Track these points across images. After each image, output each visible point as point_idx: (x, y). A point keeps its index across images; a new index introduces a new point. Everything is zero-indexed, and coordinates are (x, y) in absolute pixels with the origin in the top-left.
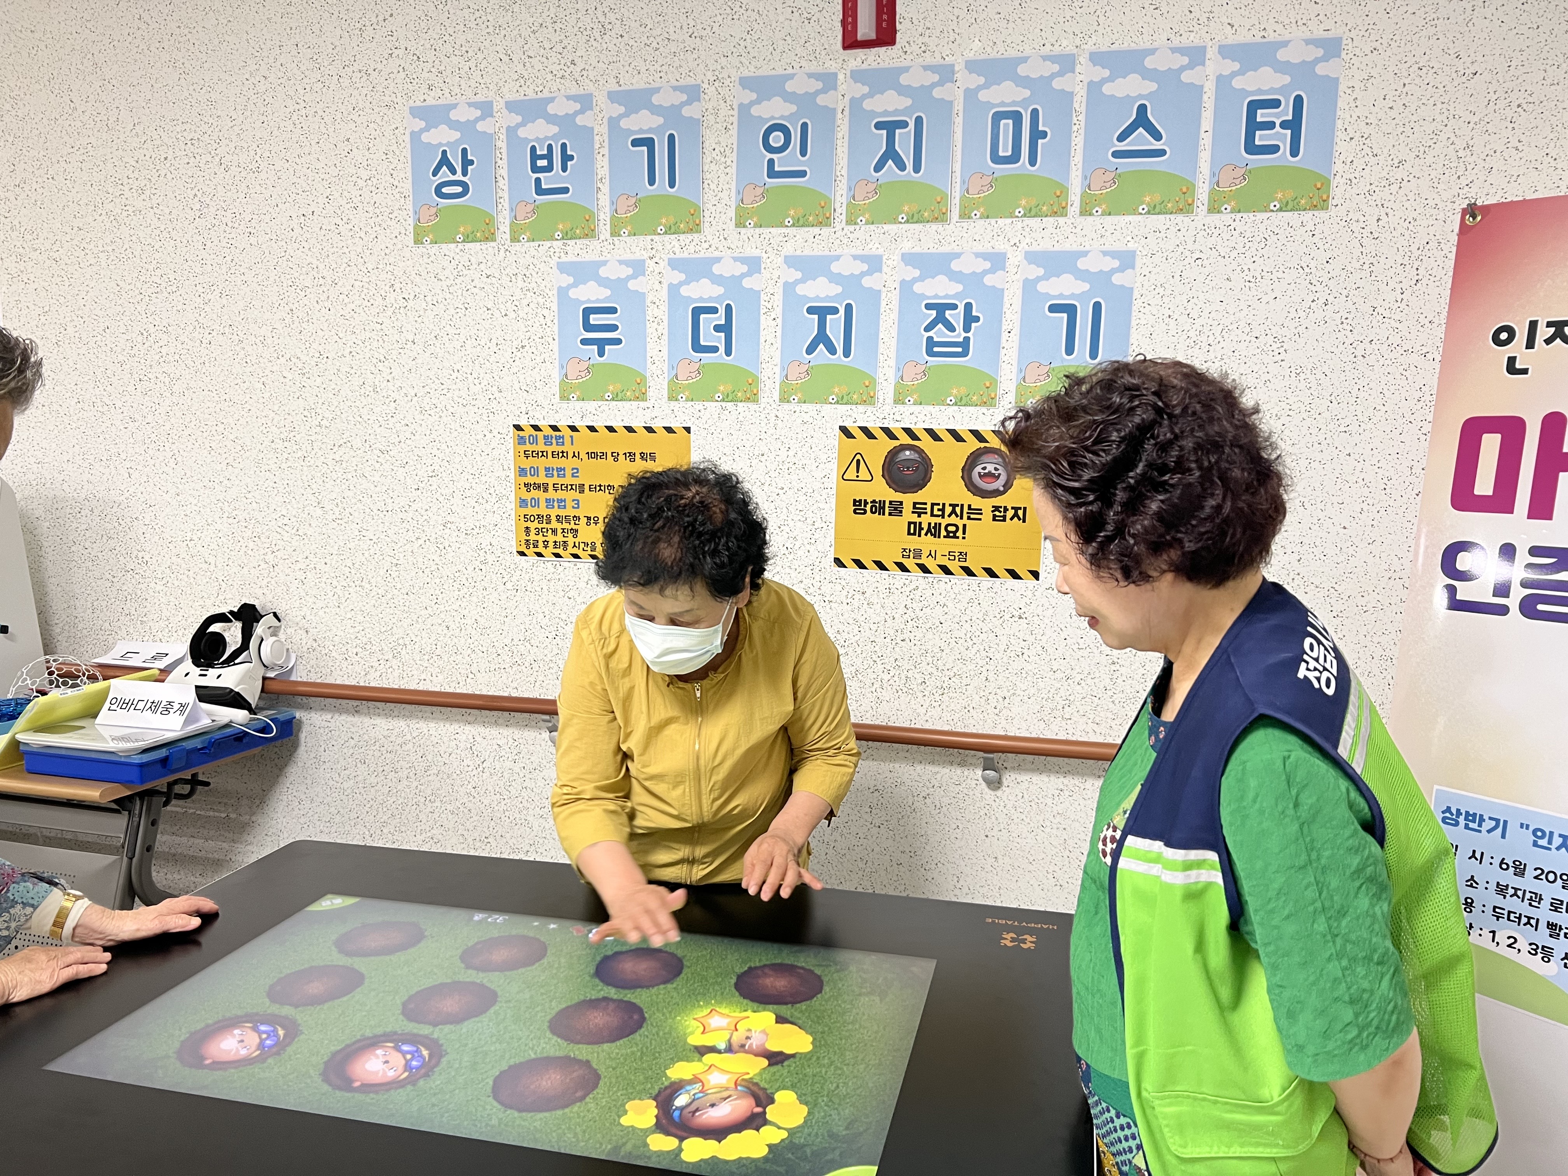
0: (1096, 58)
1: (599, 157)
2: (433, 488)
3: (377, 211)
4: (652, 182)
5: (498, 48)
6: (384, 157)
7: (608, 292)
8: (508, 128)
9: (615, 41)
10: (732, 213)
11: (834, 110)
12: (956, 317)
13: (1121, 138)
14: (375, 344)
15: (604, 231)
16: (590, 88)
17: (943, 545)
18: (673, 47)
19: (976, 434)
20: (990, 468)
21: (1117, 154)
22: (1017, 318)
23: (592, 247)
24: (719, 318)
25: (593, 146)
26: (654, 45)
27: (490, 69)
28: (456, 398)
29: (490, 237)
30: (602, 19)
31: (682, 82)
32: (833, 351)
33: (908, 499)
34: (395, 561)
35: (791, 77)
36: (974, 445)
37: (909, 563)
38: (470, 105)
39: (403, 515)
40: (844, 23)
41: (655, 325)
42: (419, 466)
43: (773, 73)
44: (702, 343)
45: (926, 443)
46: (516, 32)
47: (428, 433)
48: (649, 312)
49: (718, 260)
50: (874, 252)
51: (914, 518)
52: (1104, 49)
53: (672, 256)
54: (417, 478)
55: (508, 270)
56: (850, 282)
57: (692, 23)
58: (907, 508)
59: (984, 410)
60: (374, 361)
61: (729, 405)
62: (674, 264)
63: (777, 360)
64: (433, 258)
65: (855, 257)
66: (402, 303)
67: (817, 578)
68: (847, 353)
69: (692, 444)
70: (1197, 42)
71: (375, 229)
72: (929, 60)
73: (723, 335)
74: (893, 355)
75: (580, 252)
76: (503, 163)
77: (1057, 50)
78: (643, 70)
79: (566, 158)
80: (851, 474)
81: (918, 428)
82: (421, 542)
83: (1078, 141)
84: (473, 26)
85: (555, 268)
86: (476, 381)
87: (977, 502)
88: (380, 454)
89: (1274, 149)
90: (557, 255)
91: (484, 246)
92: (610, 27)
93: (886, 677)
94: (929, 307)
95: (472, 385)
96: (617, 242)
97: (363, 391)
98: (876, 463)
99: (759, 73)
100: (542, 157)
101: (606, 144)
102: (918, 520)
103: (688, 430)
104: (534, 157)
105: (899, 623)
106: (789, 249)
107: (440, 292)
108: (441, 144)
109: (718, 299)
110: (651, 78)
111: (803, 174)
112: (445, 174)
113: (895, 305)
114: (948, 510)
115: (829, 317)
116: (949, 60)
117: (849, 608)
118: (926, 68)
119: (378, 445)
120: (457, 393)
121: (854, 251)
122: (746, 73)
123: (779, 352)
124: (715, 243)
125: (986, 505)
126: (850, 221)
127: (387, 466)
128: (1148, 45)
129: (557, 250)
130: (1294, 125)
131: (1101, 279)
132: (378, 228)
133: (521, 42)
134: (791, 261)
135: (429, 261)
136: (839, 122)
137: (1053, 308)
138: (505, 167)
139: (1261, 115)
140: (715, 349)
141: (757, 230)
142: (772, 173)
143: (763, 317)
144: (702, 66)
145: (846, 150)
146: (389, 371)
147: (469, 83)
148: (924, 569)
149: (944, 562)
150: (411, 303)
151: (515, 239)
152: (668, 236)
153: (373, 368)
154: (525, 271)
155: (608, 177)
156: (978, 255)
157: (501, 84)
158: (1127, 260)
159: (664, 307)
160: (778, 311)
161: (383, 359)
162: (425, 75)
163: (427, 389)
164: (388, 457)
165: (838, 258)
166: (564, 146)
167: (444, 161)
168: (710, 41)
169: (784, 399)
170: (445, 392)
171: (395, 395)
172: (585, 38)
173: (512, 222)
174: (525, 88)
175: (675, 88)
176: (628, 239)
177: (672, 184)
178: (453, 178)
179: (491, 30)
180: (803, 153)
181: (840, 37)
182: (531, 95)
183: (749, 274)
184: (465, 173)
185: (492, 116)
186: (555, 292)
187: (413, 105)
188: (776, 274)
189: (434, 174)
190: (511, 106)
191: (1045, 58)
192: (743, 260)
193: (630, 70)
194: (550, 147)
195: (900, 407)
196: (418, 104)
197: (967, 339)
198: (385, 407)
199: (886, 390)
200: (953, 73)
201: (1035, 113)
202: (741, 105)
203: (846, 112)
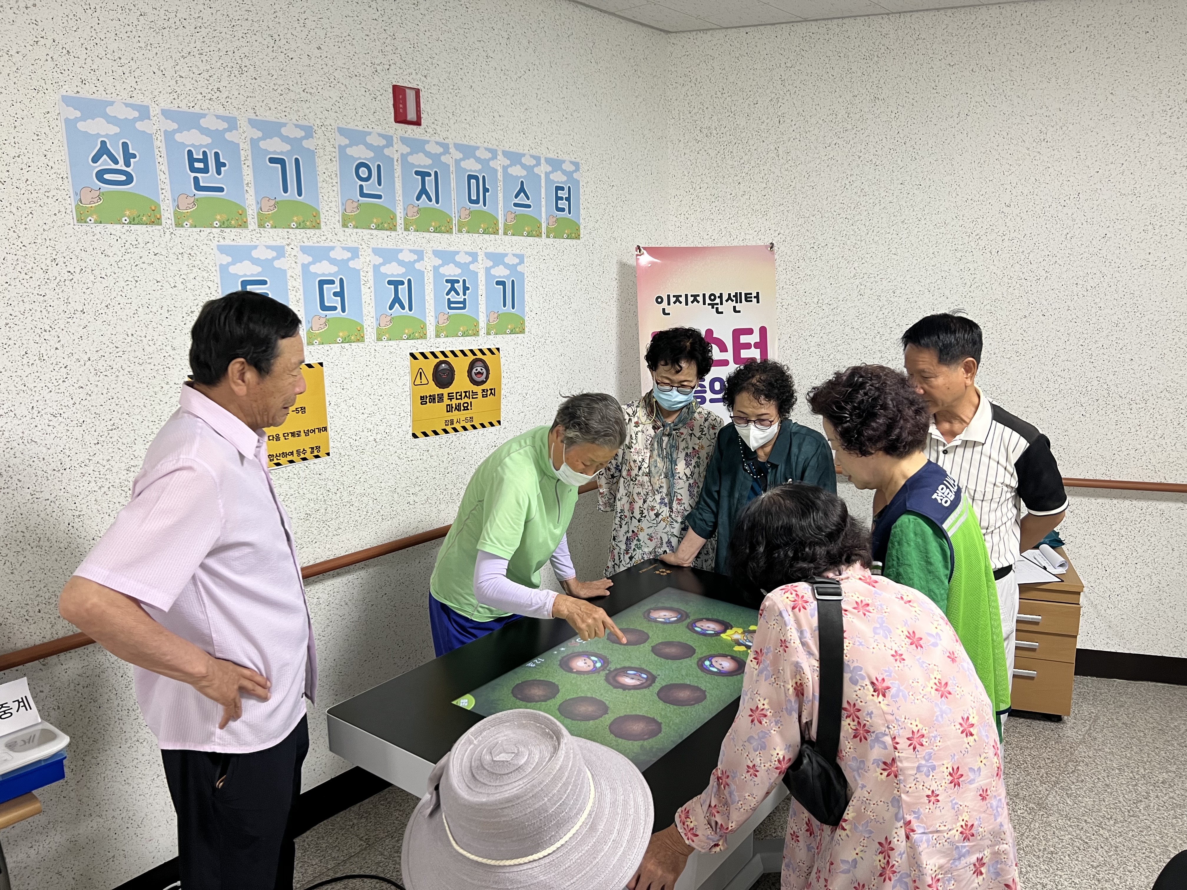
0: (506, 154)
1: (245, 167)
2: (113, 440)
3: (29, 187)
4: (285, 190)
5: (151, 62)
6: (36, 138)
7: (260, 269)
8: (166, 131)
9: (251, 81)
10: (339, 217)
11: (393, 159)
12: (459, 287)
13: (516, 196)
14: (38, 314)
15: (253, 223)
16: (235, 113)
17: (462, 415)
18: (292, 95)
19: (471, 351)
20: (479, 369)
21: (516, 205)
22: (484, 287)
23: (244, 235)
24: (336, 288)
25: (240, 158)
26: (279, 91)
27: (144, 78)
28: (132, 359)
29: (156, 221)
30: (240, 62)
31: (300, 123)
32: (403, 308)
33: (445, 392)
34: (77, 513)
35: (370, 134)
36: (471, 357)
37: (448, 429)
38: (127, 105)
39: (84, 470)
40: (395, 106)
41: (294, 292)
42: (97, 423)
43: (357, 128)
44: (326, 304)
45: (451, 359)
46: (167, 53)
47: (105, 391)
48: (290, 284)
49: (333, 248)
50: (419, 248)
51: (449, 402)
52: (507, 149)
53: (303, 244)
54: (96, 434)
55: (174, 250)
56: (408, 266)
57: (304, 83)
58: (446, 397)
59: (474, 338)
60: (39, 331)
61: (346, 345)
62: (305, 250)
63: (373, 314)
64: (98, 236)
65: (411, 251)
66: (67, 276)
67: (404, 448)
68: (410, 309)
69: (325, 374)
70: (538, 155)
71: (28, 205)
72: (438, 139)
73: (339, 298)
74: (433, 309)
75: (235, 238)
76: (164, 160)
77: (490, 146)
78: (273, 108)
79: (219, 165)
80: (418, 382)
81: (447, 351)
82: (103, 490)
83: (500, 195)
84: (125, 36)
85: (215, 249)
86: (150, 343)
87: (476, 389)
88: (52, 418)
89: (563, 210)
90: (216, 239)
91: (150, 228)
92: (246, 69)
93: (442, 496)
94: (447, 281)
95: (147, 347)
96: (262, 232)
97: (25, 361)
98: (429, 373)
99: (349, 126)
100: (199, 160)
101: (250, 158)
102: (450, 403)
103: (321, 364)
104: (192, 160)
105: (445, 464)
106: (374, 244)
107: (109, 267)
108: (98, 135)
109: (335, 274)
110: (279, 115)
111: (379, 197)
112: (105, 162)
113: (431, 280)
114: (463, 394)
115: (400, 287)
116: (446, 141)
117: (421, 462)
118: (437, 143)
119: (49, 410)
120: (132, 354)
121: (409, 247)
122: (340, 125)
123: (373, 310)
124: (330, 236)
125: (478, 389)
126: (407, 229)
127: (61, 428)
128: (521, 151)
129: (216, 235)
130: (568, 199)
131: (512, 268)
132: (32, 204)
133: (172, 63)
134: (376, 251)
135: (94, 238)
136: (396, 167)
137: (498, 283)
138: (166, 163)
139: (560, 193)
140: (335, 308)
141: (355, 230)
142: (362, 195)
143: (362, 287)
144: (313, 114)
145: (401, 185)
146: (56, 339)
147: (124, 86)
148: (455, 430)
149: (463, 424)
150: (77, 276)
151: (179, 225)
152: (298, 231)
153: (37, 339)
154: (190, 251)
155: (252, 182)
156: (466, 253)
157: (156, 93)
158: (521, 258)
159: (300, 280)
160: (371, 283)
161: (48, 328)
162: (76, 69)
163: (101, 353)
164: (61, 419)
165: (401, 251)
166: (217, 155)
167: (104, 150)
168: (317, 98)
169: (379, 339)
170: (120, 354)
171: (66, 362)
172: (227, 74)
173: (175, 211)
174: (178, 101)
175: (297, 126)
176: (270, 230)
177: (300, 194)
178: (114, 166)
179: (142, 45)
180: (380, 184)
181: (393, 114)
182: (184, 108)
183: (352, 259)
184: (128, 164)
185: (149, 118)
186: (218, 268)
187: (65, 94)
188: (368, 259)
189: (95, 160)
190: (166, 113)
191: (486, 149)
192: (348, 249)
193: (263, 105)
194: (205, 153)
195: (438, 339)
196: (71, 94)
197: (465, 299)
198: (54, 373)
199: (431, 330)
200: (448, 148)
201: (484, 177)
202: (340, 146)
203: (399, 161)
